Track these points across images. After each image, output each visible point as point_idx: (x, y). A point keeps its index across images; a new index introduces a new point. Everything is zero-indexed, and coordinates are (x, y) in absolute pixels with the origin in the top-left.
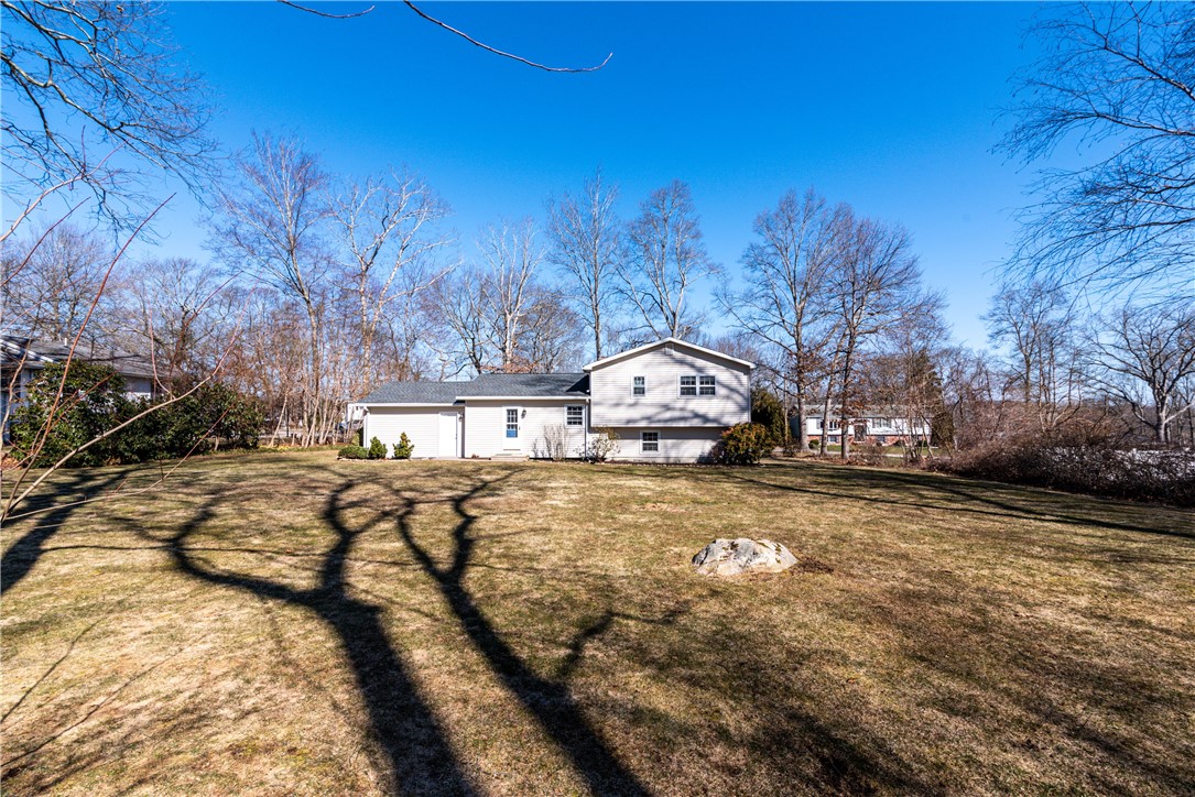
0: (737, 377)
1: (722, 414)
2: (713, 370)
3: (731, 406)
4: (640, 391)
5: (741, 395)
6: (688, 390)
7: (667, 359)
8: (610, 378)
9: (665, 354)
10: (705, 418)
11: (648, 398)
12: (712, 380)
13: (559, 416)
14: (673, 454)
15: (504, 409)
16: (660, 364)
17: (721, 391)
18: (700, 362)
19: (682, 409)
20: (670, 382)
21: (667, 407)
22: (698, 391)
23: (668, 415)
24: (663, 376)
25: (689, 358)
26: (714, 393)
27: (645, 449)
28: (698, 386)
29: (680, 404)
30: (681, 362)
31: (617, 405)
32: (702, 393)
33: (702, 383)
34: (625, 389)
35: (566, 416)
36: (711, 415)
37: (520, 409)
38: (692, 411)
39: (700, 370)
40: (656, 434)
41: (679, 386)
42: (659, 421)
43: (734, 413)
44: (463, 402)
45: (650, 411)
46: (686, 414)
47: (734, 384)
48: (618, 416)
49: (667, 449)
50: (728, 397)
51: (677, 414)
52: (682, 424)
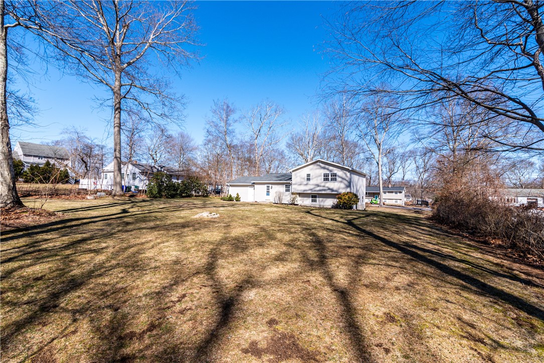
0: (345, 173)
1: (339, 189)
2: (336, 171)
3: (342, 185)
4: (308, 179)
5: (347, 181)
6: (326, 179)
7: (319, 167)
8: (298, 175)
9: (318, 165)
10: (332, 190)
11: (311, 182)
12: (335, 175)
13: (282, 189)
14: (322, 204)
15: (266, 186)
16: (316, 169)
17: (339, 179)
18: (331, 168)
19: (324, 186)
20: (320, 176)
21: (318, 186)
22: (330, 179)
23: (318, 188)
24: (317, 173)
25: (327, 166)
26: (336, 180)
27: (312, 201)
28: (330, 177)
29: (323, 184)
30: (324, 168)
31: (300, 185)
32: (331, 180)
33: (331, 176)
34: (304, 178)
35: (285, 188)
36: (335, 189)
37: (270, 186)
38: (327, 187)
39: (331, 171)
40: (316, 196)
41: (323, 177)
42: (315, 191)
43: (344, 188)
44: (254, 183)
45: (312, 187)
46: (325, 188)
47: (344, 176)
48: (301, 189)
49: (320, 202)
50: (341, 182)
51: (321, 188)
52: (323, 192)
